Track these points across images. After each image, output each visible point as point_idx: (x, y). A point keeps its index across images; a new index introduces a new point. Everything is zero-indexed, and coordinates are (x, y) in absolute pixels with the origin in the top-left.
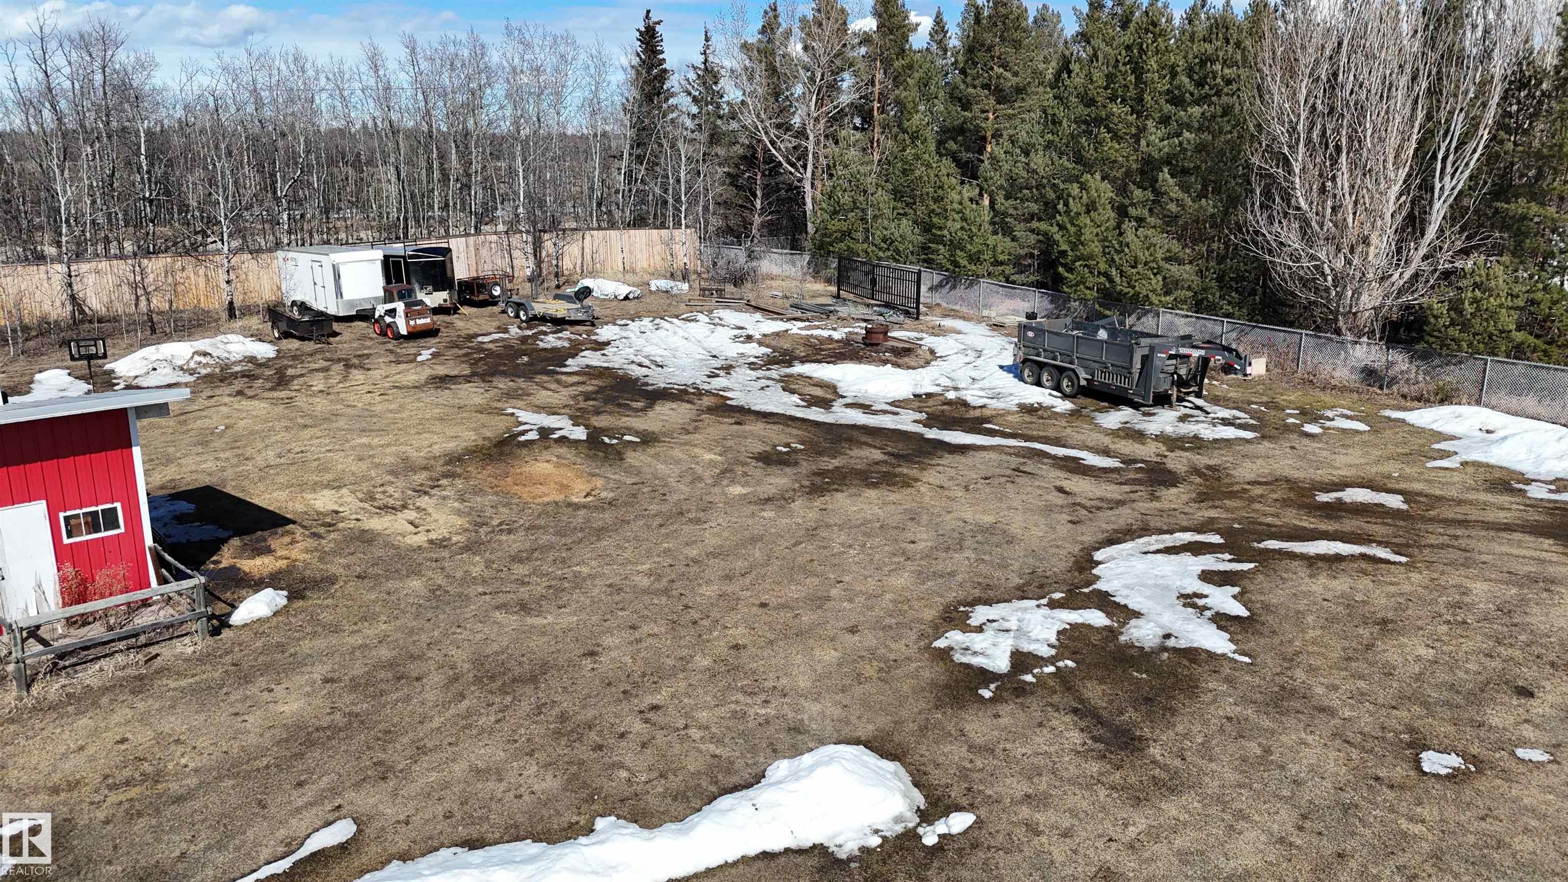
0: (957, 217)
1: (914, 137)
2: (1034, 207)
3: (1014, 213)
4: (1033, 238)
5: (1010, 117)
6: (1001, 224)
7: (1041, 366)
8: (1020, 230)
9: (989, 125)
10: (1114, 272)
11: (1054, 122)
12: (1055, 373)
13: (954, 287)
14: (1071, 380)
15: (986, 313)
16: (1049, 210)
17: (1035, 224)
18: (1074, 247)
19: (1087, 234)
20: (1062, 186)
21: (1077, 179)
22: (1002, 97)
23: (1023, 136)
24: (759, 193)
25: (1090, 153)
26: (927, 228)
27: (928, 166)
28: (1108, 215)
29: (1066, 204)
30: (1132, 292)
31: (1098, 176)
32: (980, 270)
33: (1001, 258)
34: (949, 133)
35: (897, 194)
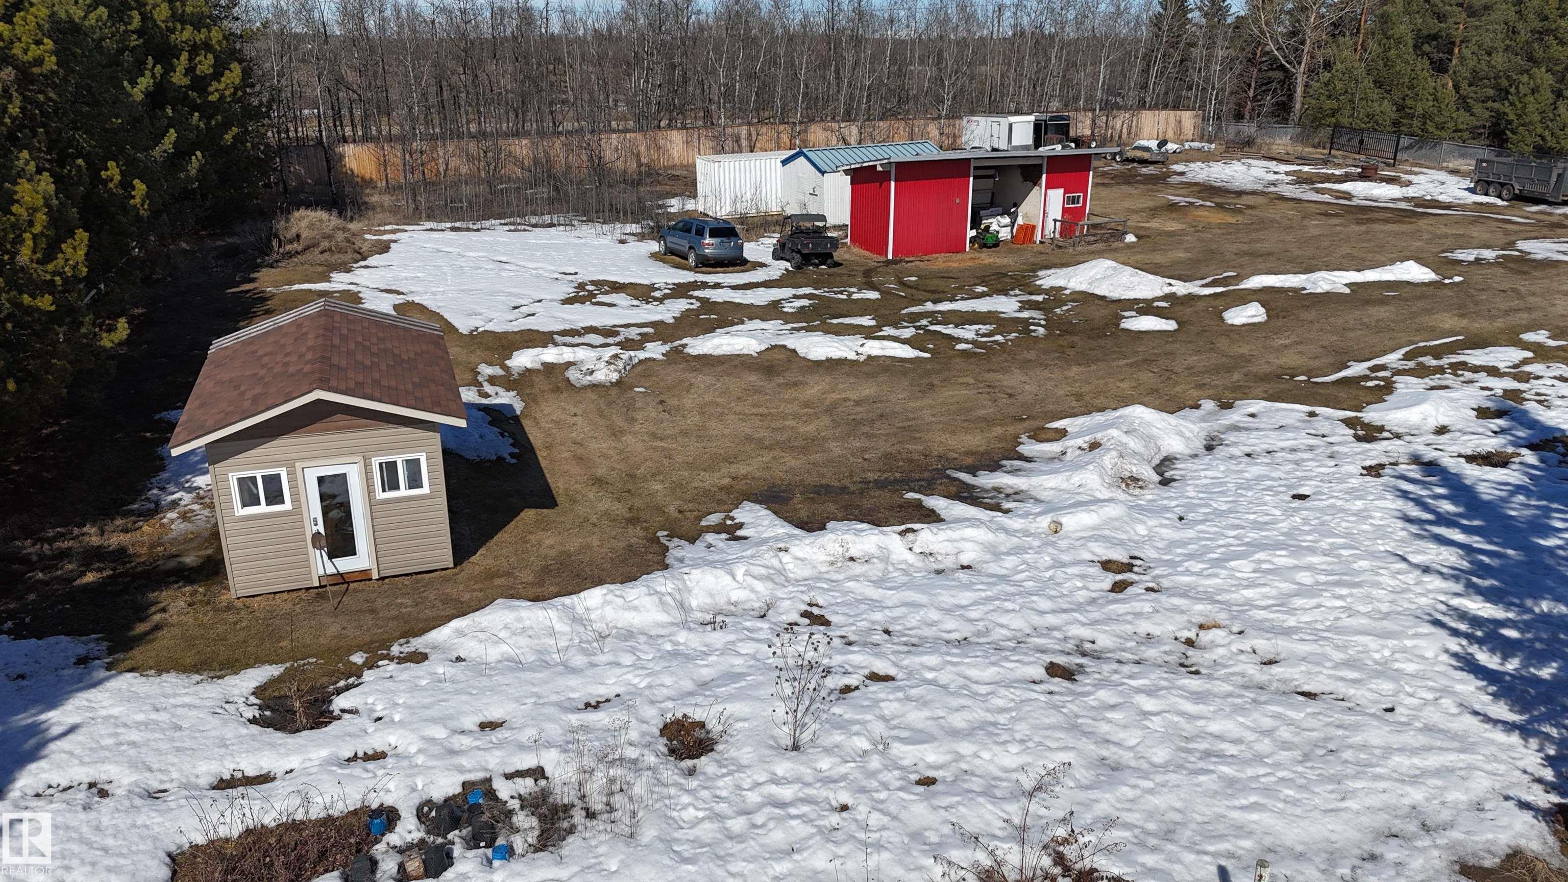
0: (1430, 98)
1: (1399, 41)
2: (1491, 92)
3: (1474, 96)
4: (1487, 114)
5: (1477, 27)
6: (1464, 103)
7: (1489, 183)
8: (1478, 109)
9: (1458, 33)
10: (1547, 133)
11: (1514, 32)
12: (1498, 186)
13: (1421, 148)
14: (1509, 191)
15: (1445, 164)
16: (1503, 94)
17: (1490, 104)
18: (1519, 116)
19: (1531, 108)
20: (1515, 77)
21: (1527, 71)
22: (1472, 13)
23: (1487, 41)
24: (1253, 85)
25: (1539, 54)
26: (1401, 108)
27: (1407, 62)
28: (1548, 96)
29: (1517, 88)
30: (1558, 147)
31: (1543, 69)
32: (1444, 134)
33: (1461, 127)
34: (1422, 40)
35: (1378, 84)
